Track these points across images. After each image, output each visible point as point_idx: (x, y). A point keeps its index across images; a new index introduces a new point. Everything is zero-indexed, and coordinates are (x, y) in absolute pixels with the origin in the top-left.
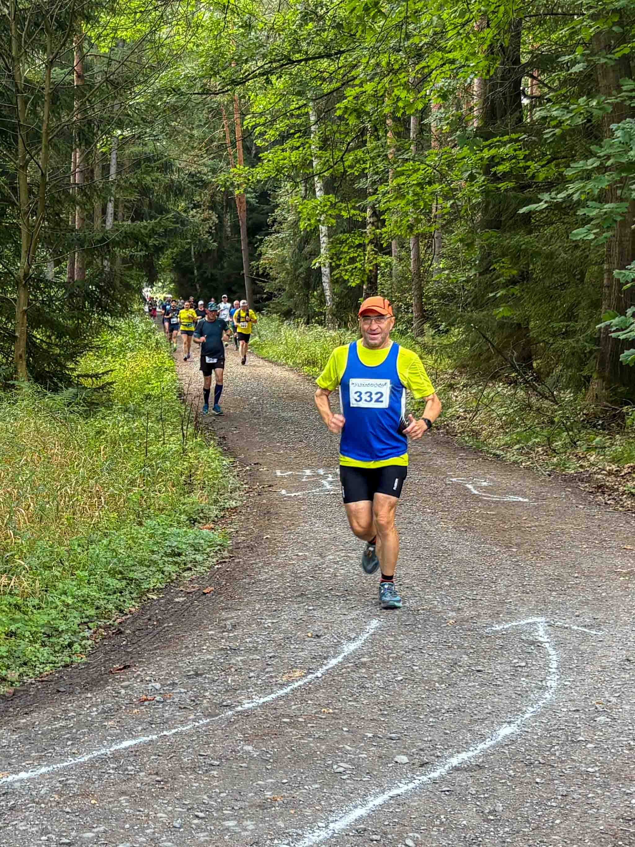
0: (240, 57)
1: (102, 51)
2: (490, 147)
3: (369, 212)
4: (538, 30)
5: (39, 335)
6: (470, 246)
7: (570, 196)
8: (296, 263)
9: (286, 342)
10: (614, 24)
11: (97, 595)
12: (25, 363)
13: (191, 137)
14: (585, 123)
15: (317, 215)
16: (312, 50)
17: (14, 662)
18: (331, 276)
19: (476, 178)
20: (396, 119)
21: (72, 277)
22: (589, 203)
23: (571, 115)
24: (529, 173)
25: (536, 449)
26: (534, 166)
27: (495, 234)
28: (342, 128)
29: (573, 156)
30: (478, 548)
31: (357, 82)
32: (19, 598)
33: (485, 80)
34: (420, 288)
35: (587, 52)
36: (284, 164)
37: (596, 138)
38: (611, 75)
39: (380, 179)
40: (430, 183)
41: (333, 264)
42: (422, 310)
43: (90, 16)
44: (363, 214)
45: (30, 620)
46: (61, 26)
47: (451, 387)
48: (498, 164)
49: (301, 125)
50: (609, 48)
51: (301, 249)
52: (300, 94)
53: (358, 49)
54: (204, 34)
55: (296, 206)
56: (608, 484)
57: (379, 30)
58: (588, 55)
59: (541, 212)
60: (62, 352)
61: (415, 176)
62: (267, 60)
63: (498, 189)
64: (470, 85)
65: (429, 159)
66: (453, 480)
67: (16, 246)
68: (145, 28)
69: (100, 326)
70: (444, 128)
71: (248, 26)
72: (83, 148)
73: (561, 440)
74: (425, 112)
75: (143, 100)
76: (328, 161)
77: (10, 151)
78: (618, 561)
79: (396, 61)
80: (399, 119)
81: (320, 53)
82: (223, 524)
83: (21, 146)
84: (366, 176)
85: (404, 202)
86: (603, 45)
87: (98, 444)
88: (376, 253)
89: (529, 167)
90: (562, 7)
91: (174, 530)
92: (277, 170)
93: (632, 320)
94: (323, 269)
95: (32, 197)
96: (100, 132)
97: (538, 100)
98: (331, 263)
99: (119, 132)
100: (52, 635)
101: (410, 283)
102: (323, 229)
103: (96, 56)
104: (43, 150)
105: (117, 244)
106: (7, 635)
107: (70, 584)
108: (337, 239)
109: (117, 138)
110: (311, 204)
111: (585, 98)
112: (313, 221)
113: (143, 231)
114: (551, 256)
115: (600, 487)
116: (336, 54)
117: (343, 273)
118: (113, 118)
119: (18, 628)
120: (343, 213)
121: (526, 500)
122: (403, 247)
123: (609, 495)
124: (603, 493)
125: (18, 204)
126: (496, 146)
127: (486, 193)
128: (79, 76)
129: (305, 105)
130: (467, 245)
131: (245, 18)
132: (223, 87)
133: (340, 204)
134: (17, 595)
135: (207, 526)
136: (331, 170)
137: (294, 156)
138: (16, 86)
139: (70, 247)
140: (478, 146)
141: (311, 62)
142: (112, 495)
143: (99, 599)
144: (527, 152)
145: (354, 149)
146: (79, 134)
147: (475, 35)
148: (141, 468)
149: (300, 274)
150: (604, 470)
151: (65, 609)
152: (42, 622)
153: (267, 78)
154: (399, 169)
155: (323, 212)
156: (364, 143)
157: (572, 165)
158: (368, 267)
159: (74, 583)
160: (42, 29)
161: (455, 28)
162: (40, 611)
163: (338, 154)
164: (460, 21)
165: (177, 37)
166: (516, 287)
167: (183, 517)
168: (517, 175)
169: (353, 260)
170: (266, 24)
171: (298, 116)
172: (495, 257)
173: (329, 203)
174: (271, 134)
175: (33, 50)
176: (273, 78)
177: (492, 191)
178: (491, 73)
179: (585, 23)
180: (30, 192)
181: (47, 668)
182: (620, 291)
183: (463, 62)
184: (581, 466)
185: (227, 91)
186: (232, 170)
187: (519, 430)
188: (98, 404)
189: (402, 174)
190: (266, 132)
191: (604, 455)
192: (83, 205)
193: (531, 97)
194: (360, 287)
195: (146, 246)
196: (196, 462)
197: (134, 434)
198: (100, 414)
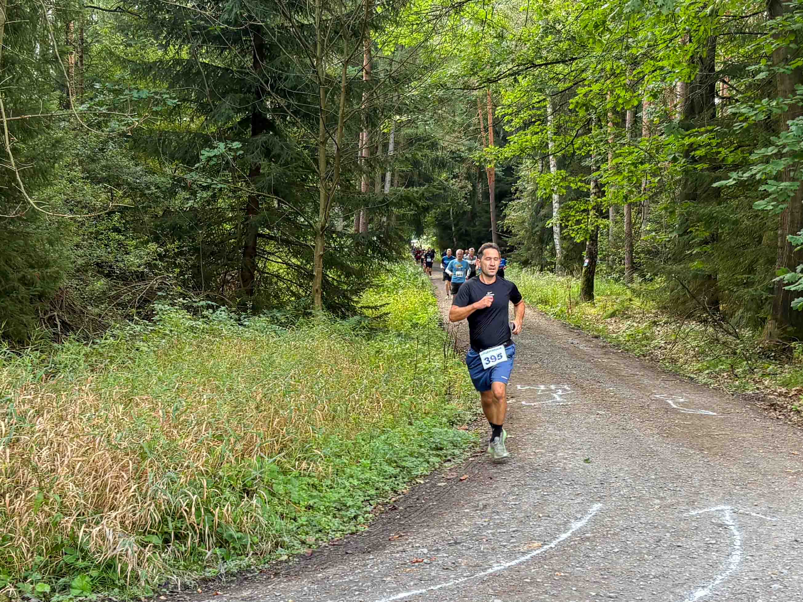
0: (494, 61)
1: (386, 54)
2: (690, 136)
3: (592, 185)
4: (729, 45)
5: (331, 274)
6: (672, 212)
7: (752, 175)
8: (534, 224)
9: (525, 286)
10: (791, 42)
11: (377, 479)
12: (320, 296)
13: (454, 122)
14: (766, 120)
15: (551, 186)
16: (551, 57)
17: (312, 529)
18: (561, 234)
19: (677, 160)
20: (615, 112)
21: (357, 230)
22: (769, 181)
23: (756, 112)
24: (721, 157)
25: (722, 374)
26: (724, 152)
27: (692, 204)
28: (573, 118)
29: (755, 145)
30: (678, 450)
31: (586, 83)
32: (316, 479)
33: (687, 83)
34: (631, 246)
35: (769, 63)
36: (526, 145)
37: (773, 131)
38: (787, 82)
39: (602, 159)
40: (642, 163)
41: (563, 225)
42: (632, 263)
43: (378, 26)
44: (588, 186)
45: (324, 497)
46: (355, 34)
47: (655, 323)
48: (695, 150)
49: (541, 115)
50: (786, 61)
51: (537, 212)
52: (540, 90)
53: (587, 57)
54: (466, 43)
55: (534, 178)
56: (778, 403)
57: (605, 42)
58: (771, 66)
59: (728, 187)
60: (349, 288)
61: (630, 157)
62: (515, 64)
63: (695, 169)
64: (675, 86)
65: (641, 144)
66: (657, 396)
67: (315, 205)
68: (421, 37)
69: (379, 269)
70: (655, 119)
71: (501, 37)
72: (370, 129)
73: (741, 367)
74: (639, 107)
75: (417, 93)
76: (561, 144)
77: (312, 130)
78: (788, 463)
79: (618, 67)
80: (618, 112)
81: (557, 59)
82: (475, 426)
83: (321, 126)
84: (591, 156)
85: (621, 177)
86: (781, 58)
87: (377, 360)
88: (597, 217)
89: (720, 152)
90: (749, 28)
91: (437, 430)
92: (521, 150)
93: (801, 275)
94: (555, 228)
95: (329, 166)
96: (383, 117)
97: (728, 100)
98: (561, 224)
99: (398, 117)
100: (341, 509)
101: (623, 241)
102: (555, 197)
103: (380, 57)
104: (339, 130)
105: (395, 205)
106: (306, 508)
107: (355, 470)
108: (566, 205)
109: (396, 122)
110: (547, 177)
111: (767, 99)
112: (547, 191)
113: (415, 195)
114: (736, 222)
115: (772, 405)
116: (570, 60)
117: (571, 232)
118: (394, 106)
119: (315, 503)
120: (572, 185)
121: (715, 414)
122: (618, 213)
123: (780, 412)
124: (775, 410)
125: (318, 171)
126: (694, 136)
127: (686, 172)
128: (367, 73)
129: (544, 99)
130: (671, 212)
131: (499, 31)
132: (480, 84)
133: (569, 178)
134: (314, 477)
135: (463, 427)
136: (563, 152)
137: (535, 140)
138: (320, 80)
139: (357, 206)
140: (681, 135)
141: (549, 66)
142: (389, 401)
143: (378, 482)
144: (719, 141)
145: (582, 135)
146: (367, 118)
147: (680, 47)
148: (411, 380)
149: (536, 232)
150: (775, 391)
151: (352, 489)
152: (334, 499)
153: (515, 78)
154: (617, 152)
155: (556, 184)
156: (590, 130)
157: (755, 151)
158: (591, 228)
159: (359, 469)
160: (341, 36)
161: (664, 42)
162: (332, 490)
163: (569, 138)
164: (669, 36)
165: (445, 45)
166: (708, 246)
167: (445, 420)
168: (711, 158)
169: (578, 222)
170: (515, 36)
171: (539, 109)
172: (691, 223)
173: (561, 177)
174: (517, 122)
175: (332, 51)
176: (520, 78)
177: (691, 171)
178: (692, 78)
179: (768, 41)
180: (328, 163)
181: (338, 535)
182: (791, 251)
183: (670, 68)
184: (758, 389)
185: (484, 87)
186: (485, 149)
187: (708, 358)
188: (376, 330)
189: (620, 155)
190: (512, 120)
191: (776, 380)
192: (368, 173)
193: (722, 98)
194: (583, 243)
195: (417, 206)
196: (455, 376)
197: (406, 354)
198: (379, 338)
